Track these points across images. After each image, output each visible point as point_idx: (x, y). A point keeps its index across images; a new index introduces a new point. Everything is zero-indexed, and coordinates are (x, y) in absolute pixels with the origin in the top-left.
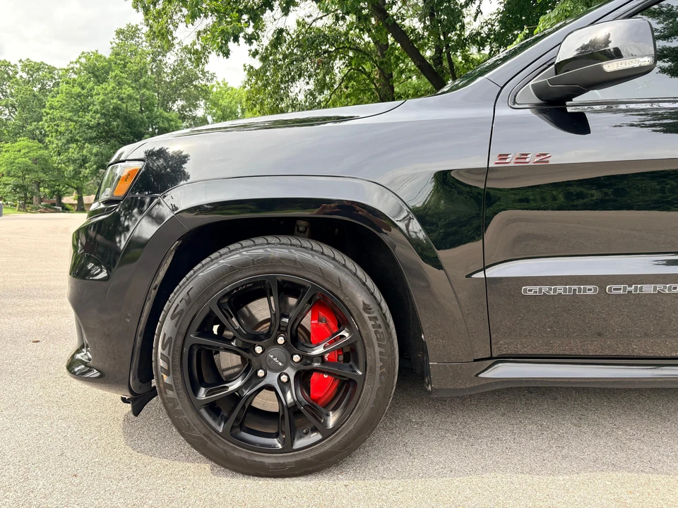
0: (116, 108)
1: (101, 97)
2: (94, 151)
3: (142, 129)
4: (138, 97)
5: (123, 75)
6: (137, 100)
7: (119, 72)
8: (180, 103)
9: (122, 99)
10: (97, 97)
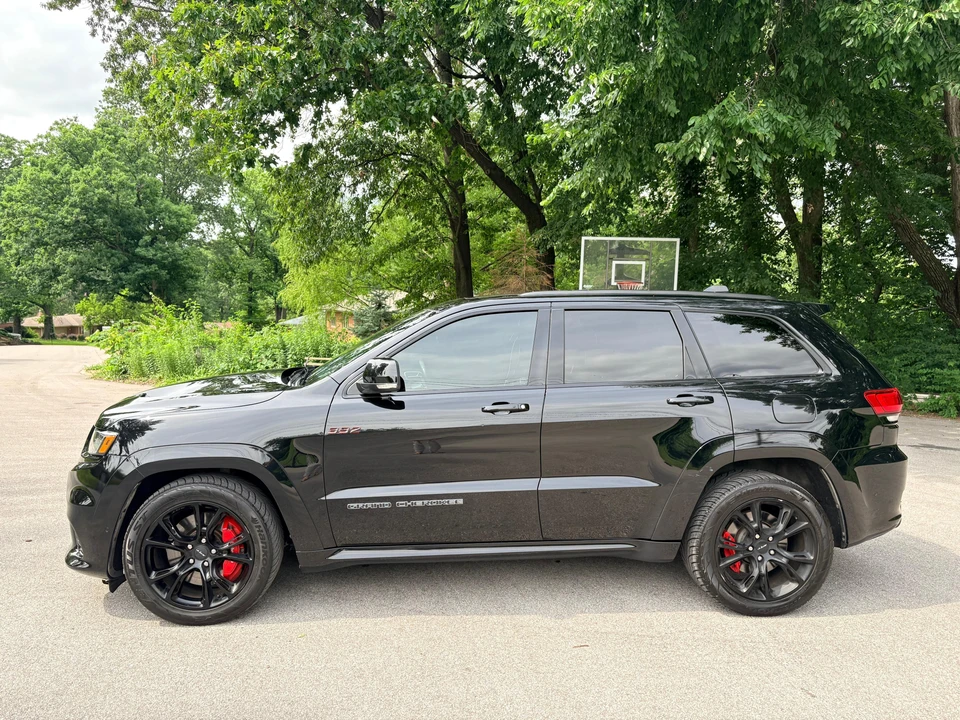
0: (103, 200)
1: (81, 185)
2: (70, 259)
3: (139, 228)
4: (134, 184)
5: (113, 155)
6: (132, 188)
7: (106, 151)
8: (195, 188)
9: (111, 187)
10: (76, 185)
